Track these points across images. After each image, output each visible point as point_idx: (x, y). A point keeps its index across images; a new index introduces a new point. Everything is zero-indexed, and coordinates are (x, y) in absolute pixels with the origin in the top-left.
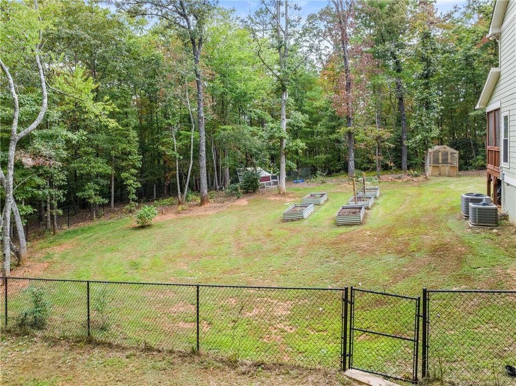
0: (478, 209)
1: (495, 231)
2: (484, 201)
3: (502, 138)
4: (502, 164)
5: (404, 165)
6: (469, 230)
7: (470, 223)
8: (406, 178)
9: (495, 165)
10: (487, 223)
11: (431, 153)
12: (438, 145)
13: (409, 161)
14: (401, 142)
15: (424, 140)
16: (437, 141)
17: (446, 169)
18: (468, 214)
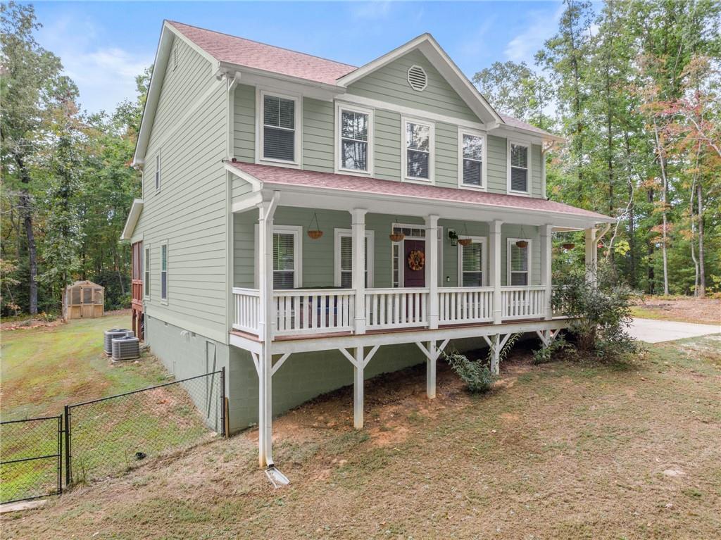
0: (121, 343)
1: (137, 362)
2: (127, 336)
3: (145, 271)
4: (145, 297)
5: (34, 308)
6: (112, 366)
7: (113, 359)
8: (36, 324)
9: (139, 299)
10: (129, 356)
11: (70, 290)
12: (80, 280)
13: (40, 302)
14: (29, 277)
15: (62, 274)
16: (78, 276)
17: (89, 309)
18: (111, 351)
